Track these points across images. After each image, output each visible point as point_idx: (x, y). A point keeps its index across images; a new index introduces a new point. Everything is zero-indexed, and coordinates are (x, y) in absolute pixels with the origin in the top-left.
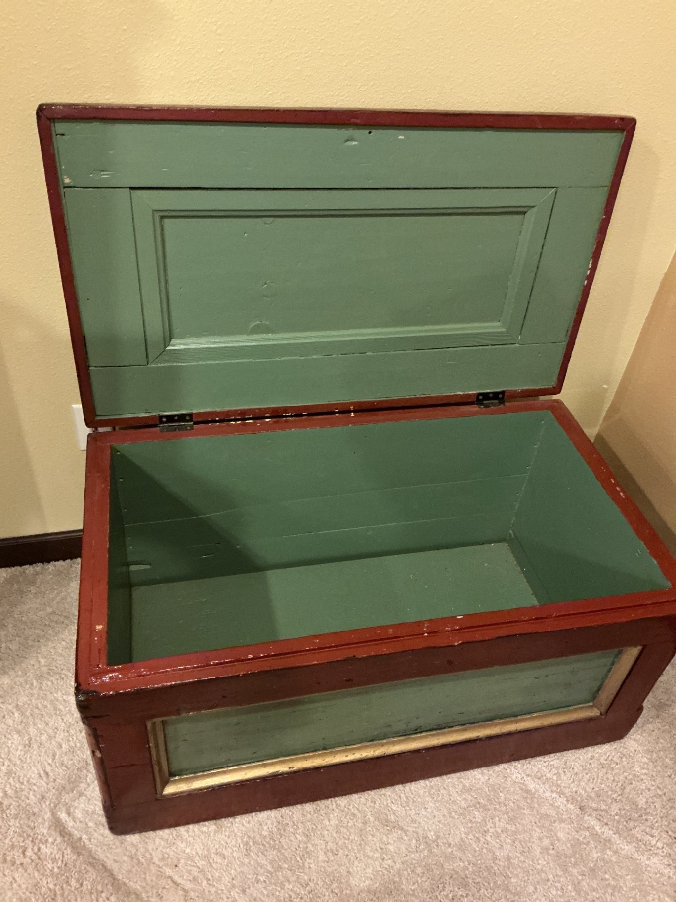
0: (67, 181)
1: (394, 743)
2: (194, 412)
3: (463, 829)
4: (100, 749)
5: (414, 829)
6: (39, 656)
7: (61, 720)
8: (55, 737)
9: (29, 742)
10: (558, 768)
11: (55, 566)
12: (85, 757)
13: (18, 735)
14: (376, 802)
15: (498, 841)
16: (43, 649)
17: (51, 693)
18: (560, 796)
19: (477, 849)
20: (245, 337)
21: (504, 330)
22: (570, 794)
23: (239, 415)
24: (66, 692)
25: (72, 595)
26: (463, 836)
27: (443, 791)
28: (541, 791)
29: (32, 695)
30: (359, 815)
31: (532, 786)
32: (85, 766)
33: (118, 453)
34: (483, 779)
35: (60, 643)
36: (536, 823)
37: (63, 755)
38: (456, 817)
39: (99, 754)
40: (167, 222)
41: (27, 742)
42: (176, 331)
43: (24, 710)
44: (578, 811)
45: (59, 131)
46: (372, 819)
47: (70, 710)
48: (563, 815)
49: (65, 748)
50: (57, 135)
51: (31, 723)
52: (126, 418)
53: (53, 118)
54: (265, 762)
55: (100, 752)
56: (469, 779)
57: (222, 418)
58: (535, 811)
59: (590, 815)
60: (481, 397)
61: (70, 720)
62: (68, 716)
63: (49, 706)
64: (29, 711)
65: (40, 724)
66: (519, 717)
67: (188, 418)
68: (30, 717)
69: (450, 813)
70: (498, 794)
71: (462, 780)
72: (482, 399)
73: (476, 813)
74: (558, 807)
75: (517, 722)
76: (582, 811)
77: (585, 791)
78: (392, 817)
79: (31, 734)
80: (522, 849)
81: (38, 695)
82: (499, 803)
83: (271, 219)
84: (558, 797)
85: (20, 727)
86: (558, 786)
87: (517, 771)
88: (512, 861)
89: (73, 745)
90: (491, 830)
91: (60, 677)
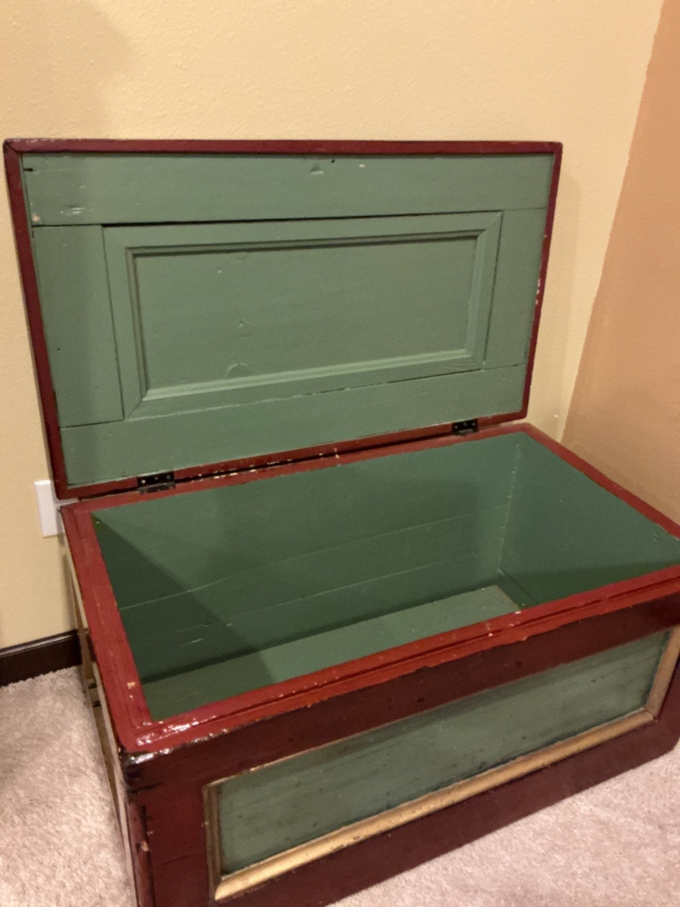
0: (36, 219)
1: (460, 788)
2: (175, 469)
3: (549, 877)
4: (147, 839)
5: (498, 889)
6: (16, 787)
7: (58, 855)
8: (54, 876)
9: (23, 888)
10: (622, 792)
11: (15, 687)
12: (97, 891)
13: (7, 884)
14: (449, 869)
15: (589, 881)
16: (19, 779)
17: (40, 826)
18: (635, 820)
19: (572, 895)
20: (223, 382)
21: (468, 356)
22: (644, 815)
23: (223, 468)
24: (57, 822)
25: (42, 715)
26: (552, 884)
27: (514, 842)
28: (614, 818)
29: (16, 833)
30: (434, 887)
31: (603, 815)
32: (100, 901)
33: (98, 522)
34: (552, 820)
35: (39, 769)
36: (620, 853)
37: (70, 895)
38: (538, 865)
39: (145, 848)
40: (140, 261)
41: (20, 889)
42: (152, 381)
43: (8, 853)
44: (658, 831)
45: (26, 166)
46: (449, 888)
47: (66, 842)
48: (644, 839)
49: (70, 886)
50: (25, 170)
51: (21, 866)
52: (102, 484)
53: (21, 153)
54: (326, 836)
55: (148, 842)
56: (537, 823)
57: (205, 473)
58: (616, 840)
59: (671, 833)
60: (456, 427)
61: (69, 853)
62: (66, 848)
63: (39, 842)
64: (15, 852)
65: (33, 865)
66: (579, 735)
67: (168, 477)
68: (19, 859)
69: (530, 863)
70: (573, 832)
71: (530, 825)
72: (458, 428)
73: (557, 857)
74: (638, 831)
75: (576, 741)
76: (662, 830)
77: (658, 809)
78: (471, 881)
79: (23, 879)
80: (618, 884)
81: (23, 831)
82: (577, 841)
83: (244, 254)
84: (634, 821)
85: (7, 874)
86: (630, 810)
87: (583, 804)
88: (613, 899)
89: (80, 881)
90: (579, 871)
91: (47, 806)
